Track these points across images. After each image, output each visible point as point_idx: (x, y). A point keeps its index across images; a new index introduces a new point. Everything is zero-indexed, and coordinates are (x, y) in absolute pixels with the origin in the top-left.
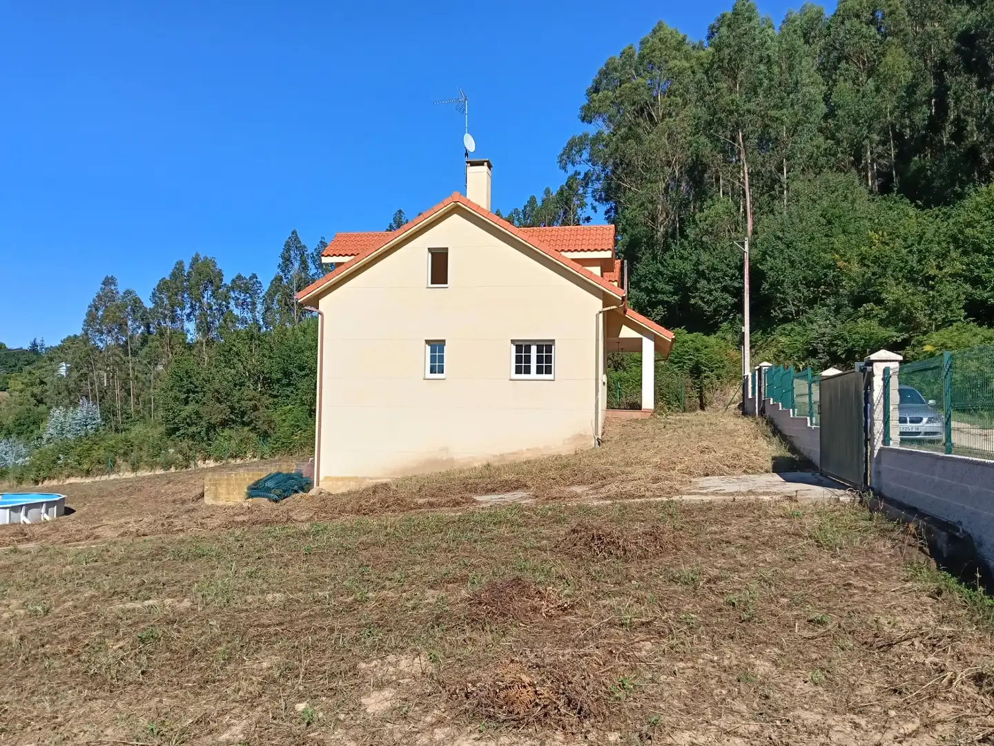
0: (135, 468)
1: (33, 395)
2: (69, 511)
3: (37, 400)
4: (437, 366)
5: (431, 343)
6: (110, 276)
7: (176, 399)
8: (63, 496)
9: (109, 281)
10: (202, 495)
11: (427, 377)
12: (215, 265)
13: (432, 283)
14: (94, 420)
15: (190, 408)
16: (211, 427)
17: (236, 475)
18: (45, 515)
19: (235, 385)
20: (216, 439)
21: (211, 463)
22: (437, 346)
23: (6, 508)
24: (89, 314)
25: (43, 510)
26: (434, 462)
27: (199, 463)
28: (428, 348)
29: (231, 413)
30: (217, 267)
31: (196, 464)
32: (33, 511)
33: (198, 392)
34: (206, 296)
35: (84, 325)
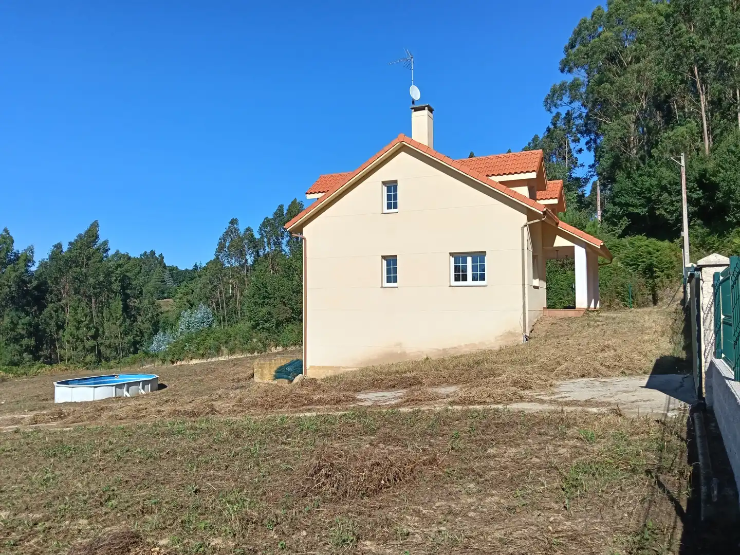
0: (232, 352)
1: (188, 301)
2: (162, 387)
3: (190, 304)
4: (392, 277)
5: (387, 258)
6: (235, 218)
7: (256, 303)
8: (157, 376)
9: (233, 222)
10: (253, 376)
11: (384, 286)
13: (388, 209)
14: (209, 318)
15: (265, 310)
16: (279, 324)
17: (275, 360)
18: (142, 390)
19: (294, 292)
20: (283, 331)
21: (280, 349)
22: (391, 261)
23: (113, 386)
24: (220, 244)
25: (140, 387)
26: (392, 355)
27: (272, 349)
28: (385, 262)
29: (293, 313)
31: (270, 350)
32: (132, 388)
33: (270, 298)
35: (216, 252)
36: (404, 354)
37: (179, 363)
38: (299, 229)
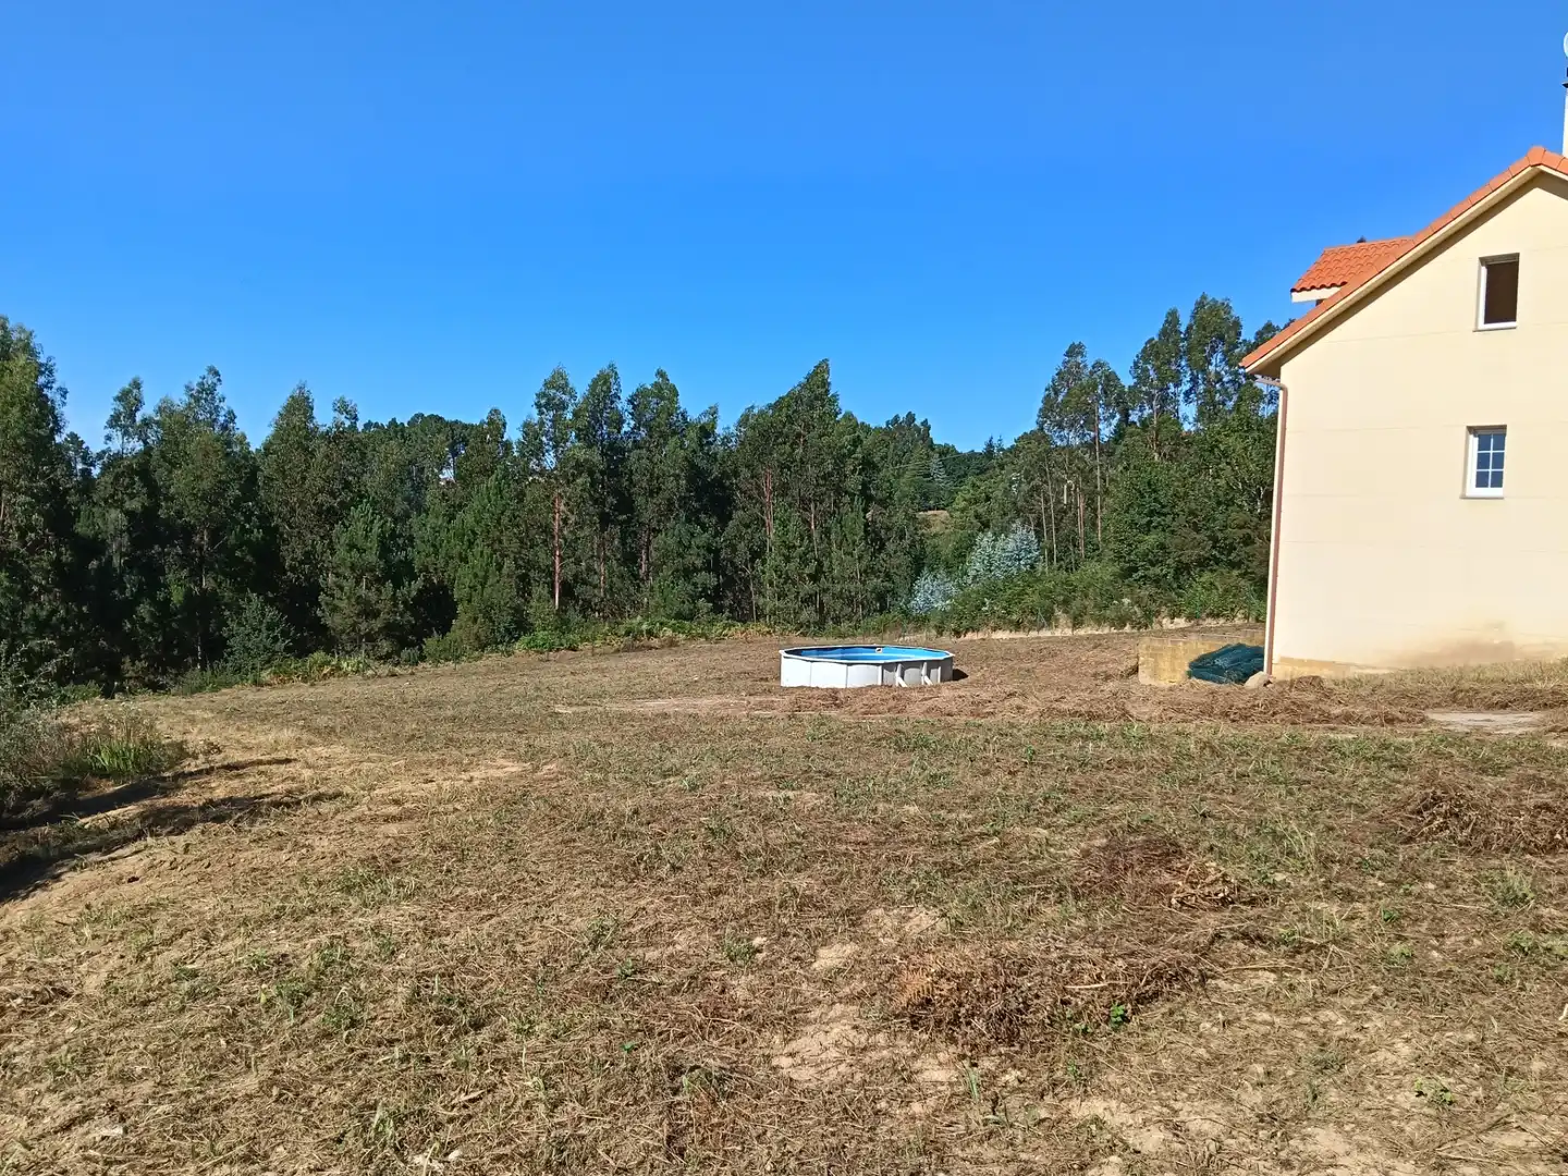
0: (1077, 623)
1: (977, 516)
2: (959, 675)
3: (982, 523)
4: (1490, 470)
5: (1480, 432)
6: (1077, 343)
7: (1133, 524)
8: (951, 655)
9: (1074, 351)
10: (1135, 670)
11: (1468, 494)
12: (1228, 310)
13: (1487, 321)
14: (1030, 552)
15: (1152, 539)
16: (1182, 569)
17: (1185, 643)
18: (926, 678)
19: (1219, 503)
20: (1191, 586)
21: (1181, 622)
22: (1491, 438)
23: (878, 665)
24: (1047, 399)
25: (924, 671)
27: (1164, 621)
28: (1474, 441)
29: (1214, 547)
30: (1233, 313)
31: (1160, 623)
32: (910, 672)
33: (1165, 515)
34: (1213, 361)
35: (1039, 416)
36: (1507, 647)
37: (970, 636)
38: (1272, 370)
